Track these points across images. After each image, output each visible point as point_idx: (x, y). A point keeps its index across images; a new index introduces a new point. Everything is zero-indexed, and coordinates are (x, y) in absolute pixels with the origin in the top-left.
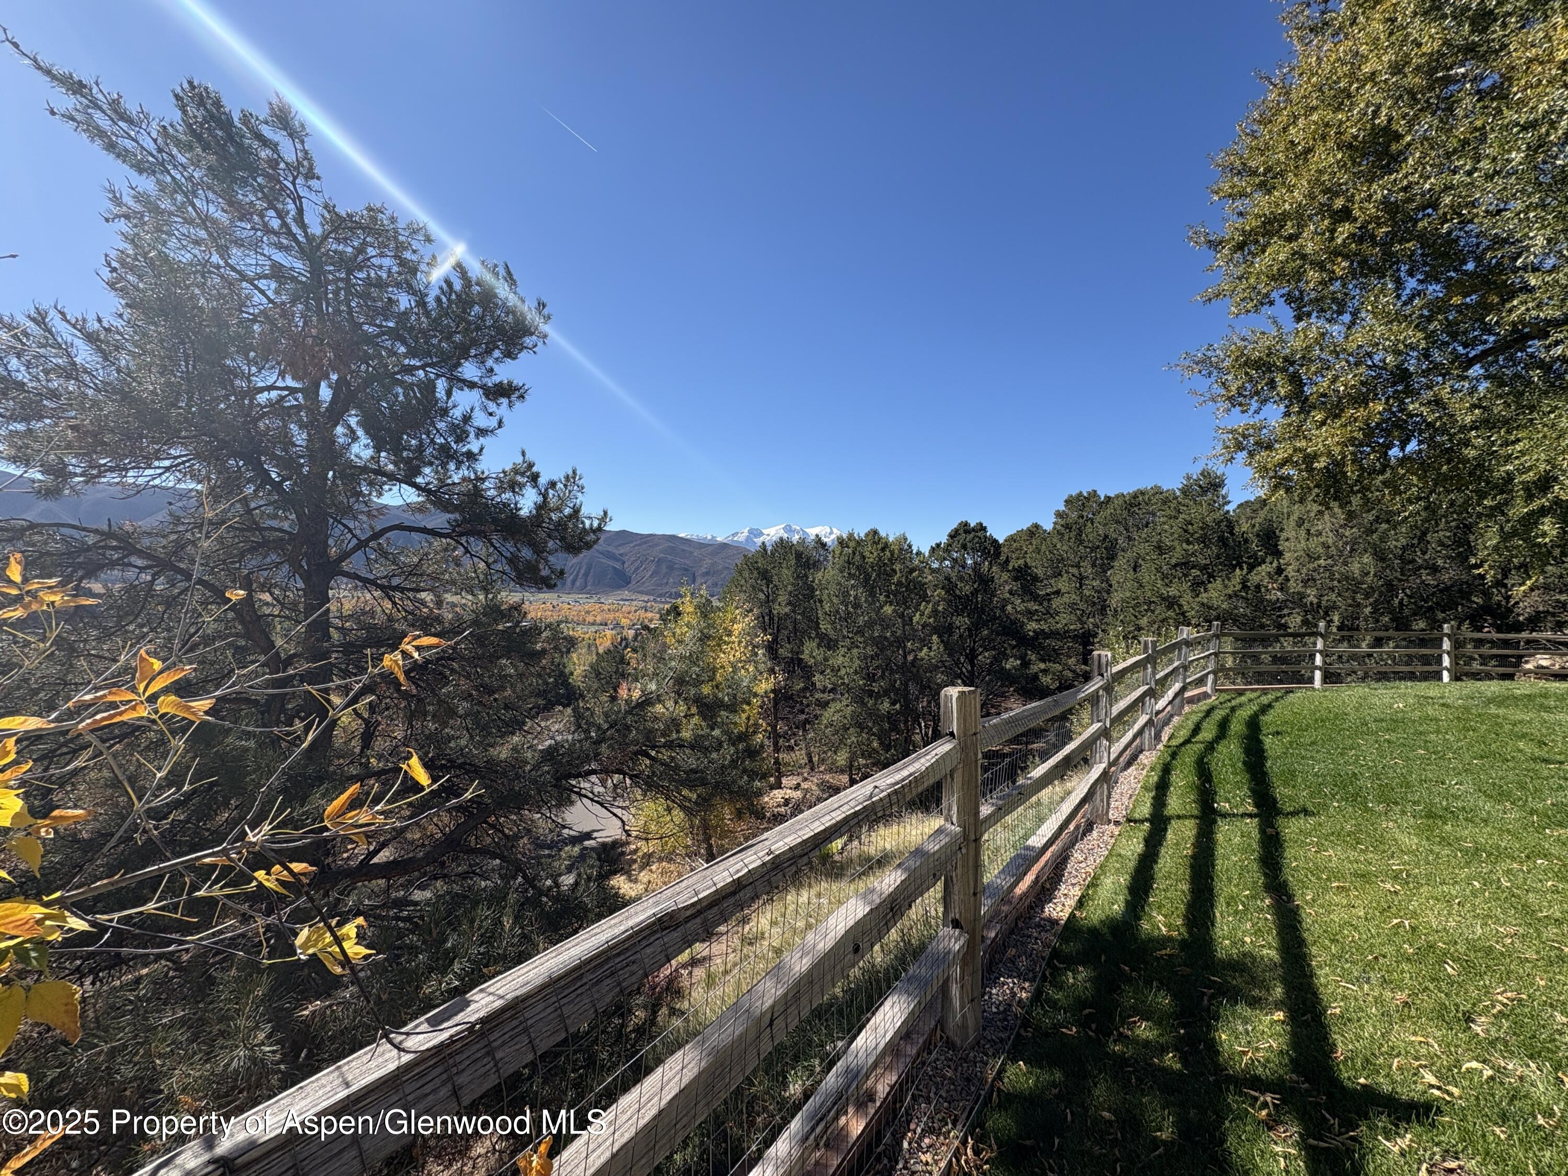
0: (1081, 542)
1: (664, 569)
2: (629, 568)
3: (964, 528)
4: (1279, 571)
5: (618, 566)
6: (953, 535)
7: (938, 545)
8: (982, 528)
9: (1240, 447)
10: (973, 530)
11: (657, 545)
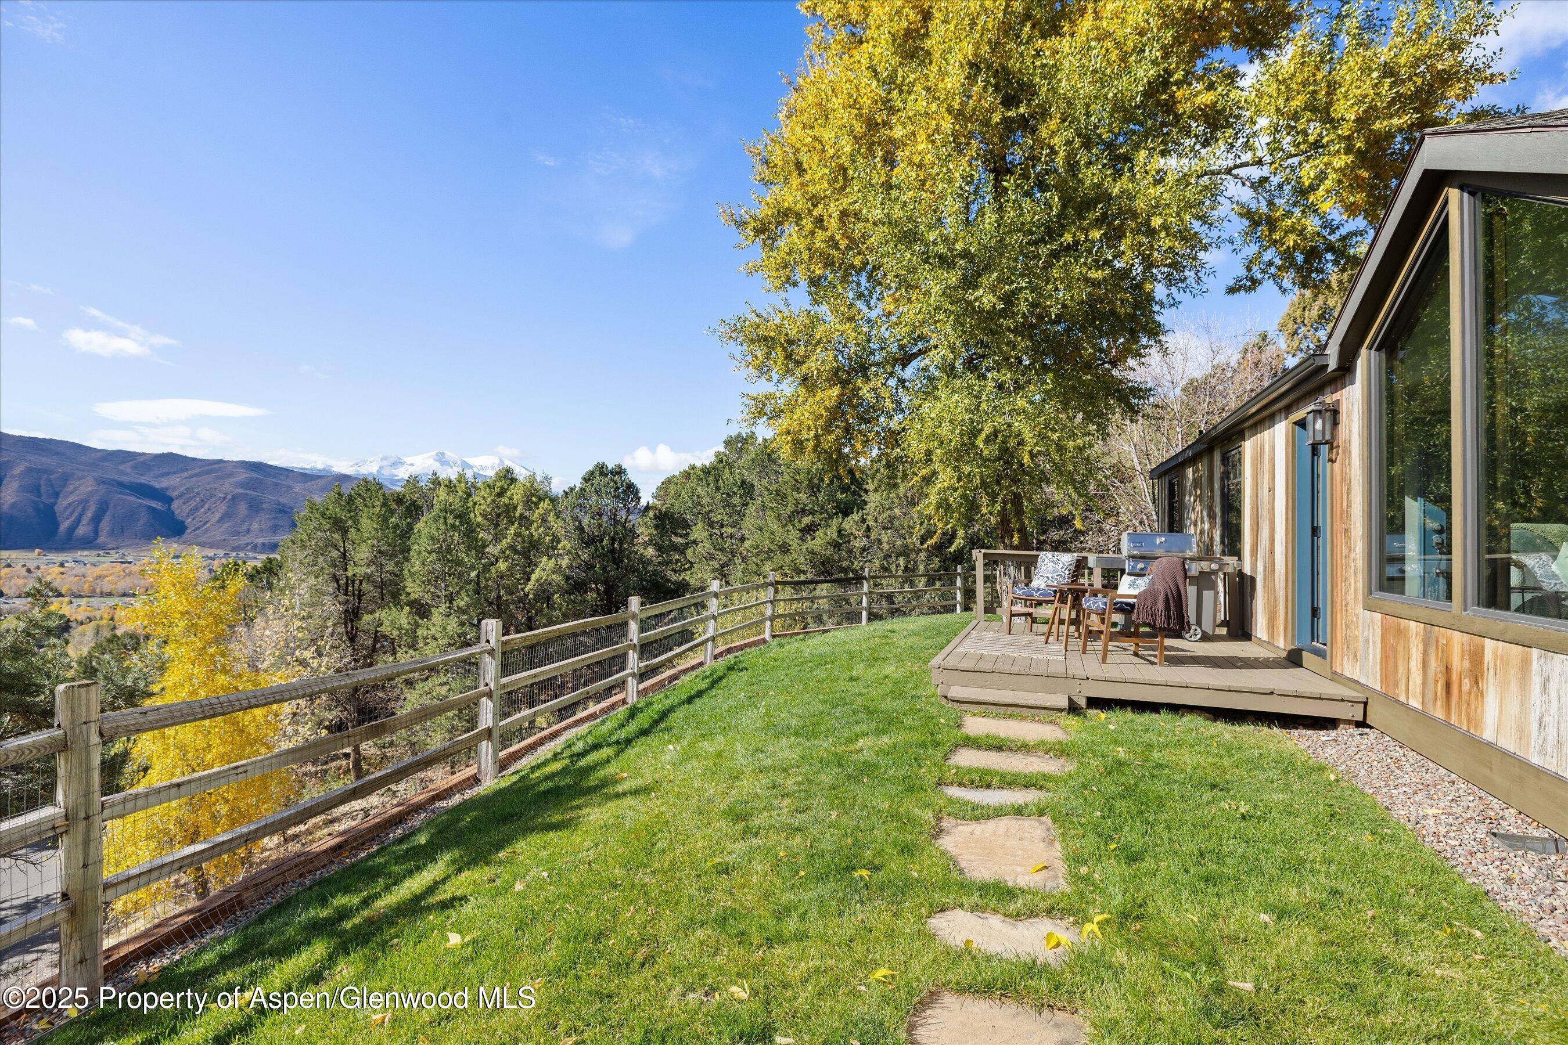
0: (718, 488)
1: (242, 508)
2: (180, 509)
3: (601, 470)
4: (863, 520)
5: (157, 505)
6: (588, 479)
7: (572, 489)
8: (620, 471)
9: (761, 413)
10: (611, 472)
11: (230, 475)
